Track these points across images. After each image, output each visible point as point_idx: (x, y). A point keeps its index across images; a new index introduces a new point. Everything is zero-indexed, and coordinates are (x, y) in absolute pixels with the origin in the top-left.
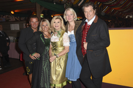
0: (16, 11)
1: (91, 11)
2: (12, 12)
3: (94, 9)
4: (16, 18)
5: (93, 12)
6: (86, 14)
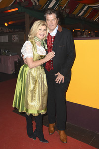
0: (10, 23)
1: (54, 20)
2: (6, 25)
3: (57, 18)
4: (10, 30)
5: (56, 21)
6: (48, 23)
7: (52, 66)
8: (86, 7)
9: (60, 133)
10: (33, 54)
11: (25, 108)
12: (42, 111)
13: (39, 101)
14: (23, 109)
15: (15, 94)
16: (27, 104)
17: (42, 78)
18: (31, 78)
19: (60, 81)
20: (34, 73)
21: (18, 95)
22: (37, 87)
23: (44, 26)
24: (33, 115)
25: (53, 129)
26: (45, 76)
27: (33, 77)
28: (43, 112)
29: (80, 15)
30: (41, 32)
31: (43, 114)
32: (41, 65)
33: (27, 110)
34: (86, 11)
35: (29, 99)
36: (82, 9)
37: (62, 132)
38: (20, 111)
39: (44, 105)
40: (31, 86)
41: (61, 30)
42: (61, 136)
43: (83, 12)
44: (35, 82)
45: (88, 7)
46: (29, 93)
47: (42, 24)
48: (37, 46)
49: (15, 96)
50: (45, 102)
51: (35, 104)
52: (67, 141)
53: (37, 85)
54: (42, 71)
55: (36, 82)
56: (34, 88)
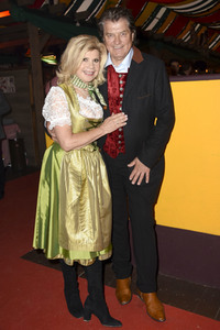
1: (124, 33)
3: (131, 29)
6: (110, 40)
7: (122, 145)
8: (163, 10)
9: (145, 299)
10: (72, 116)
11: (61, 249)
12: (103, 252)
13: (94, 229)
14: (55, 251)
15: (37, 217)
16: (66, 238)
17: (97, 174)
18: (71, 176)
19: (141, 179)
20: (77, 162)
21: (44, 218)
22: (86, 195)
23: (95, 52)
24: (82, 263)
25: (127, 291)
26: (103, 168)
27: (75, 173)
28: (104, 255)
29: (150, 28)
30: (88, 66)
31: (105, 258)
32: (93, 144)
33: (66, 253)
34: (162, 21)
35: (70, 226)
36: (153, 16)
37: (151, 297)
38: (49, 256)
39: (107, 239)
40: (73, 195)
41: (140, 59)
42: (150, 307)
43: (155, 21)
44: (82, 183)
45: (168, 11)
46: (69, 211)
47: (89, 45)
48: (80, 99)
49: (37, 221)
50: (107, 231)
51: (85, 236)
52: (165, 318)
53: (87, 190)
54: (96, 156)
55: (83, 186)
56: (80, 198)
